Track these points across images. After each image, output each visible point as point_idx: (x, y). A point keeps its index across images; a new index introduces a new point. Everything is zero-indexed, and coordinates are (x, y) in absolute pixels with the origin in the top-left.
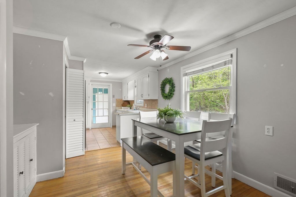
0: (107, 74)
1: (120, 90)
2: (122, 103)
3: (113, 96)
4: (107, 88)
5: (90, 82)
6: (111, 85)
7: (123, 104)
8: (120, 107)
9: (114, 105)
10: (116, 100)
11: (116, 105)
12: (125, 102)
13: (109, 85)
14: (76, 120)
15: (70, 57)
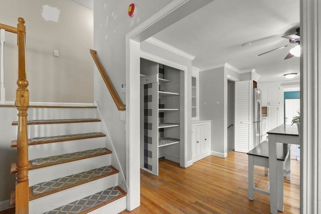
0: (296, 74)
5: (281, 86)
14: (243, 122)
15: (240, 72)
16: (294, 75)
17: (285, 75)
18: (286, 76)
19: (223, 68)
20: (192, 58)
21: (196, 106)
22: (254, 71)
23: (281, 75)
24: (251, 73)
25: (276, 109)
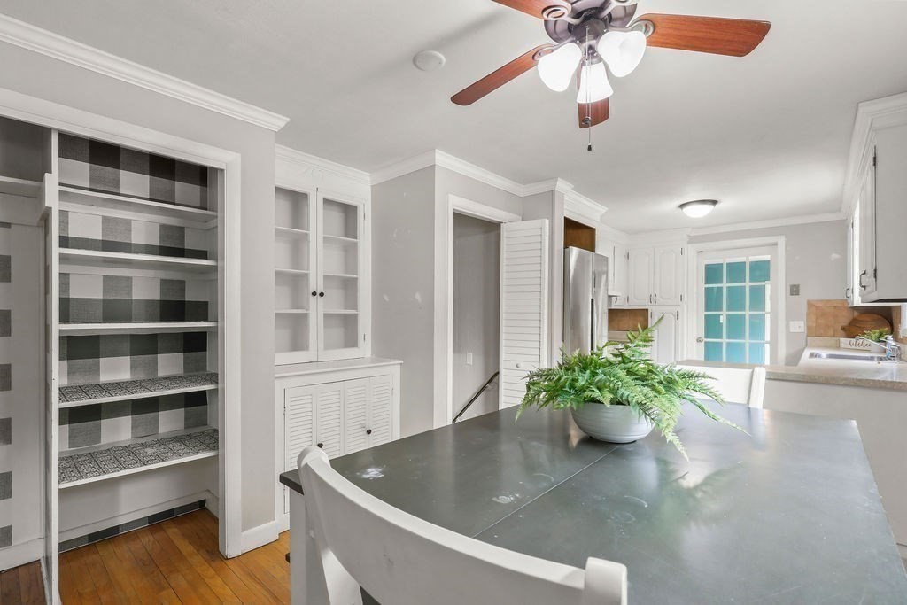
0: (714, 202)
1: (835, 256)
2: (845, 319)
3: (795, 290)
4: (767, 257)
5: (689, 243)
6: (781, 241)
7: (853, 322)
8: (832, 341)
9: (799, 326)
10: (810, 304)
11: (809, 328)
12: (866, 318)
14: (521, 365)
15: (522, 191)
16: (708, 208)
17: (682, 206)
18: (687, 210)
19: (431, 169)
20: (277, 122)
21: (356, 309)
22: (562, 186)
23: (669, 206)
24: (553, 192)
25: (671, 316)
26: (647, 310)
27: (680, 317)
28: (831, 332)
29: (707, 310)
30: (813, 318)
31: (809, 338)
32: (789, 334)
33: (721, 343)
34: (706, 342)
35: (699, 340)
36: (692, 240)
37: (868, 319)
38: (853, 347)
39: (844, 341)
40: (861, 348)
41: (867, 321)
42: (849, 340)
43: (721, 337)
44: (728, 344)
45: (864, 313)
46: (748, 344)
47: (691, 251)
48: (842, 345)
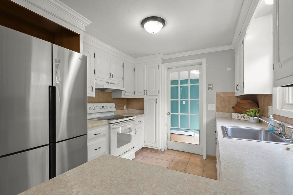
1: (229, 69)
2: (234, 102)
3: (210, 89)
5: (163, 63)
6: (204, 61)
7: (238, 104)
8: (228, 114)
9: (212, 107)
10: (218, 95)
11: (217, 107)
12: (244, 102)
13: (201, 64)
25: (154, 101)
26: (143, 98)
27: (158, 102)
28: (227, 110)
29: (171, 98)
30: (219, 102)
31: (217, 113)
32: (208, 111)
33: (178, 115)
34: (171, 115)
35: (168, 114)
36: (164, 61)
37: (246, 103)
38: (239, 118)
39: (234, 115)
40: (243, 119)
41: (246, 104)
42: (237, 114)
43: (177, 112)
44: (181, 115)
45: (243, 99)
46: (189, 116)
47: (163, 67)
48: (233, 117)
